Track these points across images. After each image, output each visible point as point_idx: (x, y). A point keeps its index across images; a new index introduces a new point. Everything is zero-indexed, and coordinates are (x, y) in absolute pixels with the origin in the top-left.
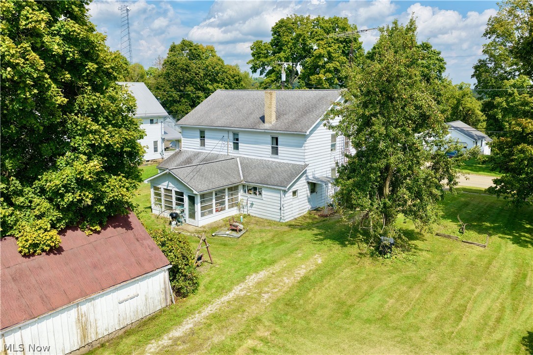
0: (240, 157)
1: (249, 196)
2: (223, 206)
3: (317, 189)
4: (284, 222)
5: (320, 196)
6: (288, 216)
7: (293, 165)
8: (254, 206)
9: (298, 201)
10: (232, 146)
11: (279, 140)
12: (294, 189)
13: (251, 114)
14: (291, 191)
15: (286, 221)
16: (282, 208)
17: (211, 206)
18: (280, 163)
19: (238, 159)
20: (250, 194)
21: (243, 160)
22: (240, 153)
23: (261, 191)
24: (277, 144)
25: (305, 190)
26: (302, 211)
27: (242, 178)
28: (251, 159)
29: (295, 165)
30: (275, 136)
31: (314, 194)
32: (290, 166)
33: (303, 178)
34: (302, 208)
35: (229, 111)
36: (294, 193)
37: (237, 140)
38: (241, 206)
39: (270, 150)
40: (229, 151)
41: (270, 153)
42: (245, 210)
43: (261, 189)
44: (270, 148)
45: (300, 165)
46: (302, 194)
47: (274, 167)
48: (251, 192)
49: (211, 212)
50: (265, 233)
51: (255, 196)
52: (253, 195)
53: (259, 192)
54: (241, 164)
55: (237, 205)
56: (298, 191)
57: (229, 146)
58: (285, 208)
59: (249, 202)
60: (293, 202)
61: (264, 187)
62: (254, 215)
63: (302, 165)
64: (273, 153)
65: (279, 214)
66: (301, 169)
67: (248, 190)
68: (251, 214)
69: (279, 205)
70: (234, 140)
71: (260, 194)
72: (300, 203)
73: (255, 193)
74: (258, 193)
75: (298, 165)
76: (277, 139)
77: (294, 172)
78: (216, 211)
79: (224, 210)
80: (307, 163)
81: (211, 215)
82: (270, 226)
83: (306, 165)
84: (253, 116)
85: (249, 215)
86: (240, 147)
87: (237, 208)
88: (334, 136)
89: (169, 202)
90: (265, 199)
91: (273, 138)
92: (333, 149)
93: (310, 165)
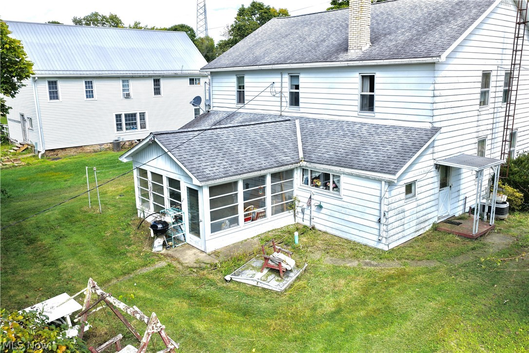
0: (301, 118)
1: (314, 190)
2: (261, 210)
3: (452, 181)
4: (386, 249)
5: (456, 194)
6: (395, 237)
7: (407, 130)
8: (323, 211)
9: (414, 204)
10: (288, 99)
11: (376, 80)
12: (408, 179)
13: (324, 41)
14: (402, 183)
15: (391, 247)
16: (383, 220)
17: (234, 210)
18: (377, 127)
19: (297, 122)
20: (317, 186)
21: (305, 121)
22: (302, 110)
23: (339, 181)
24: (372, 89)
25: (430, 181)
26: (422, 225)
27: (301, 155)
28: (321, 121)
29: (410, 129)
30: (368, 72)
31: (446, 189)
32: (400, 132)
33: (428, 157)
34: (422, 219)
35: (285, 42)
36: (409, 188)
37: (297, 87)
38: (298, 209)
39: (358, 103)
40: (283, 109)
41: (358, 108)
42: (307, 217)
43: (339, 177)
44: (358, 98)
45: (421, 129)
46: (423, 189)
47: (366, 134)
48: (319, 184)
49: (235, 221)
50: (345, 278)
51: (326, 192)
52: (321, 190)
53: (334, 182)
54: (302, 129)
55: (291, 206)
56: (417, 184)
57: (284, 99)
58: (390, 220)
59: (313, 202)
60: (406, 208)
61: (344, 173)
62: (323, 229)
63: (426, 130)
64: (363, 108)
65: (376, 232)
66: (425, 138)
67: (312, 179)
68: (318, 227)
69: (377, 213)
70: (292, 89)
71: (336, 187)
72: (418, 209)
73: (326, 187)
75: (416, 129)
76: (372, 79)
77: (410, 143)
78: (246, 220)
79: (265, 216)
80: (437, 125)
81: (234, 229)
82: (355, 257)
83: (435, 130)
84: (325, 44)
85: (313, 228)
86: (301, 100)
87: (292, 212)
88: (486, 76)
89: (159, 199)
90: (345, 198)
91: (363, 77)
92: (483, 102)
93: (442, 130)
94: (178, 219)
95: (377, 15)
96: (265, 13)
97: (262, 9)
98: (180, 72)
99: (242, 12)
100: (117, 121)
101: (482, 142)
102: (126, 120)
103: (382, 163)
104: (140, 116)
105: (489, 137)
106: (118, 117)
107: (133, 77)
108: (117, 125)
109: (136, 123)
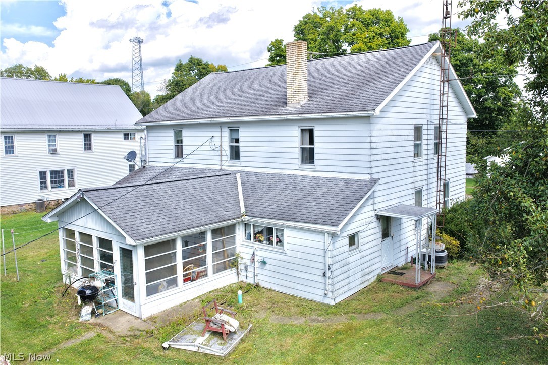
0: (241, 172)
1: (257, 245)
2: (201, 269)
3: (393, 231)
4: (333, 303)
5: (398, 244)
6: (341, 291)
7: (347, 182)
8: (267, 267)
9: (358, 256)
10: (228, 153)
11: (316, 134)
12: (351, 230)
13: (262, 95)
14: (345, 234)
15: (338, 301)
16: (328, 274)
17: (173, 270)
18: (318, 179)
19: (238, 176)
20: (260, 241)
21: (246, 175)
22: (243, 164)
23: (282, 235)
24: (312, 142)
25: (372, 232)
26: (368, 277)
27: (243, 209)
28: (262, 175)
29: (351, 180)
30: (308, 126)
31: (388, 239)
32: (340, 184)
33: (368, 208)
34: (367, 271)
35: (224, 96)
36: (352, 240)
37: (237, 141)
38: (241, 267)
39: (298, 156)
40: (223, 163)
41: (298, 161)
42: (250, 275)
43: (282, 230)
44: (298, 151)
45: (361, 181)
46: (366, 240)
47: (308, 187)
48: (262, 239)
49: (173, 282)
50: (292, 337)
51: (269, 247)
52: (265, 245)
53: (277, 237)
54: (243, 183)
55: (234, 264)
56: (360, 235)
57: (224, 153)
58: (335, 273)
59: (256, 258)
60: (351, 259)
61: (287, 227)
62: (268, 286)
63: (365, 181)
64: (303, 161)
66: (365, 189)
67: (255, 234)
68: (262, 284)
69: (322, 266)
70: (232, 142)
71: (280, 241)
72: (363, 260)
73: (270, 241)
74: (274, 240)
75: (356, 181)
76: (311, 132)
77: (351, 195)
78: (185, 281)
79: (206, 275)
80: (375, 176)
81: (172, 291)
82: (302, 313)
83: (374, 182)
84: (264, 98)
85: (258, 285)
86: (241, 154)
87: (234, 270)
88: (418, 129)
89: (88, 262)
90: (289, 253)
91: (303, 130)
92: (417, 154)
93: (381, 181)
94: (110, 283)
95: (314, 71)
96: (204, 68)
97: (200, 65)
98: (114, 126)
99: (179, 68)
100: (41, 179)
101: (418, 193)
102: (52, 178)
103: (324, 215)
104: (68, 173)
105: (425, 188)
106: (43, 174)
107: (60, 132)
108: (41, 183)
109: (63, 181)
